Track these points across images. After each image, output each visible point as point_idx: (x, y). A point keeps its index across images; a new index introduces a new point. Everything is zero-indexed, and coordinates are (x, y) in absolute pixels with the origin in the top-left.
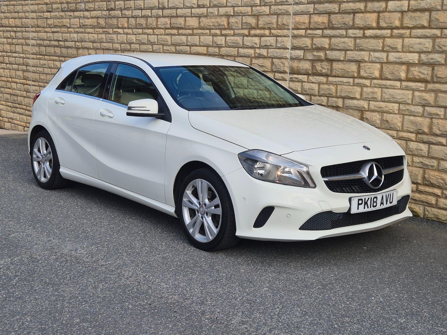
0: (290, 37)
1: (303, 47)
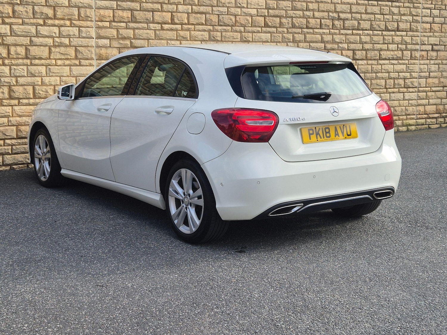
0: (94, 28)
1: (109, 37)
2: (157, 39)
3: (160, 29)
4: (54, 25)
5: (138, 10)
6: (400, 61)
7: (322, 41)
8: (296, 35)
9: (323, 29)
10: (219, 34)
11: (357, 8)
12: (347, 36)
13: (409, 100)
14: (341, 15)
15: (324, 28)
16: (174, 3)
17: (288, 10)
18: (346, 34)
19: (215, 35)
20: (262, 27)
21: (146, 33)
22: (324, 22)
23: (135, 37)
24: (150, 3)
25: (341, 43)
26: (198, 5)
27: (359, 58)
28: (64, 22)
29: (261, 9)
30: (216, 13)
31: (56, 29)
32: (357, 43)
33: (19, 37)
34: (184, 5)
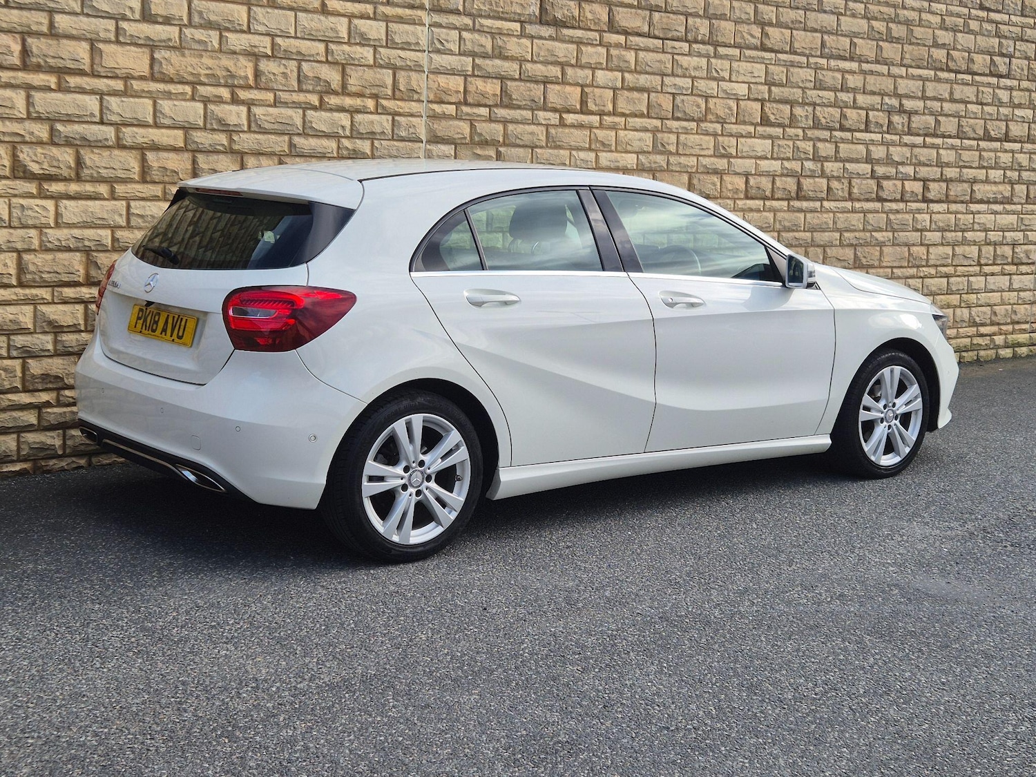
0: (424, 118)
1: (455, 139)
2: (551, 148)
3: (558, 124)
4: (341, 109)
5: (515, 80)
6: (1007, 206)
7: (869, 160)
8: (820, 145)
9: (871, 132)
10: (673, 138)
11: (935, 89)
12: (915, 149)
13: (1020, 290)
14: (904, 102)
15: (872, 129)
16: (589, 66)
17: (808, 88)
18: (914, 146)
19: (665, 140)
20: (755, 125)
21: (530, 131)
22: (874, 116)
23: (507, 142)
24: (541, 62)
25: (902, 164)
26: (636, 71)
27: (934, 198)
28: (363, 101)
29: (756, 83)
30: (670, 90)
31: (344, 119)
32: (931, 166)
33: (266, 136)
34: (607, 69)
